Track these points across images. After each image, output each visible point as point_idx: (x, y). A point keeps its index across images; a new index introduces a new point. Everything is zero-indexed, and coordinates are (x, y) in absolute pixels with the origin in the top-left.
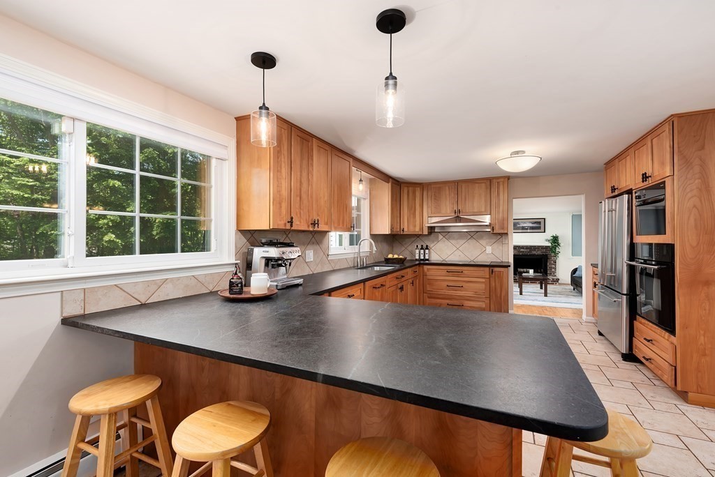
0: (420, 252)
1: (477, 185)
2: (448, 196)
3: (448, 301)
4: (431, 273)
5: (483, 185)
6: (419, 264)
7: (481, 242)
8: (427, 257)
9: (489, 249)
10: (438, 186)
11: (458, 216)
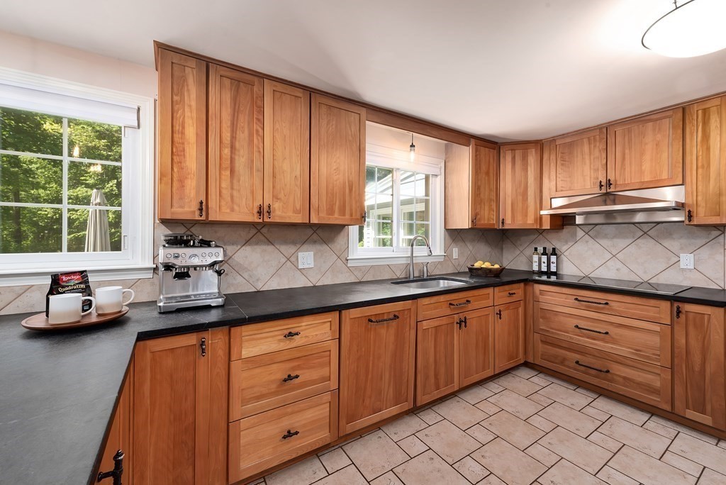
0: (540, 259)
1: (650, 124)
2: (587, 157)
3: (577, 357)
4: (547, 298)
5: (666, 122)
6: (526, 281)
7: (667, 243)
8: (553, 269)
9: (687, 260)
10: (568, 140)
11: (607, 194)
